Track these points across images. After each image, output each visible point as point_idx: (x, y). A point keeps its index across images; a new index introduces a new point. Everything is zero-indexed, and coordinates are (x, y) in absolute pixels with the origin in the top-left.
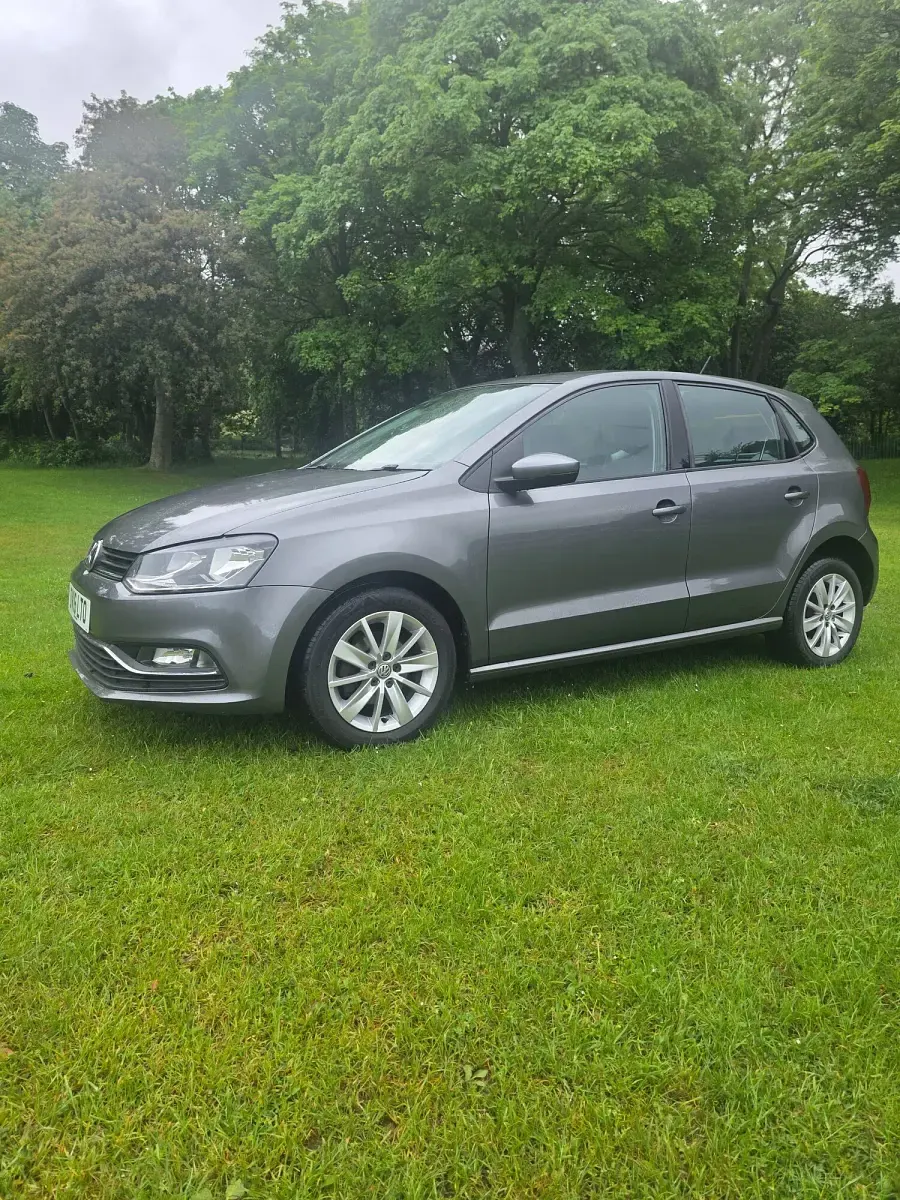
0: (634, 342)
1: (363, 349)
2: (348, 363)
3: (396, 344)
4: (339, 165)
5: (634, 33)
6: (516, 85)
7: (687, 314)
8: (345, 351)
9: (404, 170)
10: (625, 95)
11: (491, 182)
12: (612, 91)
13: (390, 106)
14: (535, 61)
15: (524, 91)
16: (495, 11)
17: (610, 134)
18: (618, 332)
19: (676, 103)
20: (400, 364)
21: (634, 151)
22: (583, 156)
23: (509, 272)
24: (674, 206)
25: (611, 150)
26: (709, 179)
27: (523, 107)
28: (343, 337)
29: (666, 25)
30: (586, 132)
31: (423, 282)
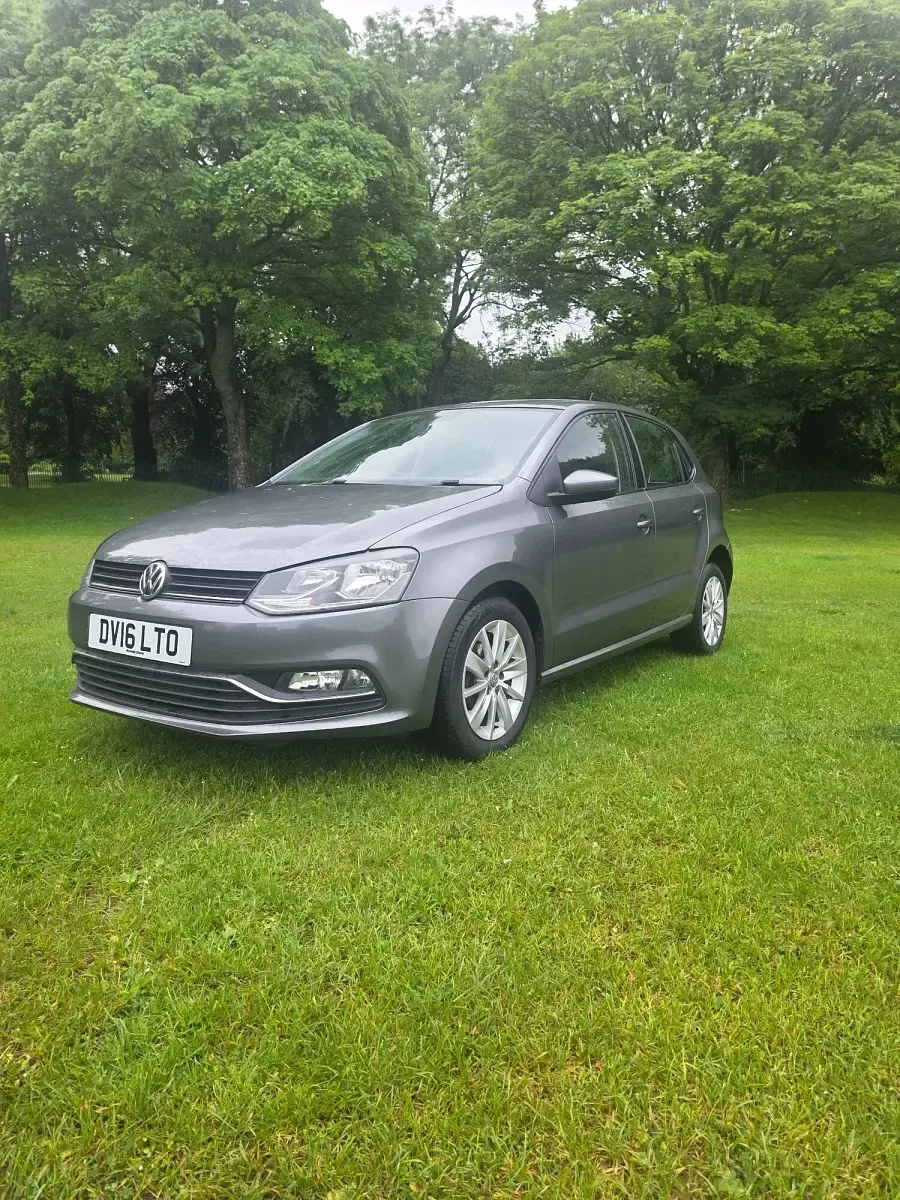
0: (351, 375)
1: (46, 359)
2: (27, 373)
3: (85, 357)
4: (14, 154)
5: (336, 81)
6: (226, 107)
7: (397, 353)
8: (21, 360)
9: (99, 172)
10: (335, 139)
11: (206, 200)
12: (322, 131)
13: (76, 101)
14: (245, 86)
15: (235, 114)
16: (195, 27)
17: (326, 172)
18: (336, 363)
19: (379, 154)
20: (93, 379)
21: (350, 192)
22: (302, 189)
23: (224, 294)
24: (383, 250)
25: (328, 188)
26: (407, 230)
27: (233, 130)
28: (20, 344)
29: (363, 79)
30: (302, 167)
31: (122, 293)
